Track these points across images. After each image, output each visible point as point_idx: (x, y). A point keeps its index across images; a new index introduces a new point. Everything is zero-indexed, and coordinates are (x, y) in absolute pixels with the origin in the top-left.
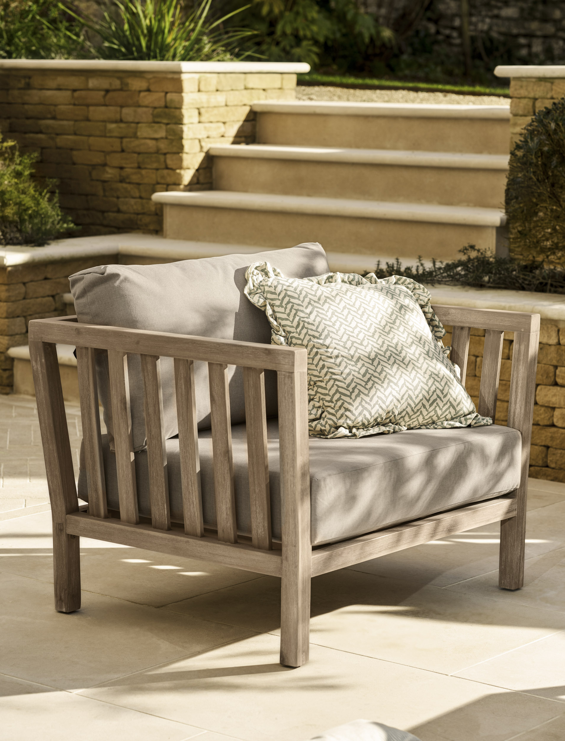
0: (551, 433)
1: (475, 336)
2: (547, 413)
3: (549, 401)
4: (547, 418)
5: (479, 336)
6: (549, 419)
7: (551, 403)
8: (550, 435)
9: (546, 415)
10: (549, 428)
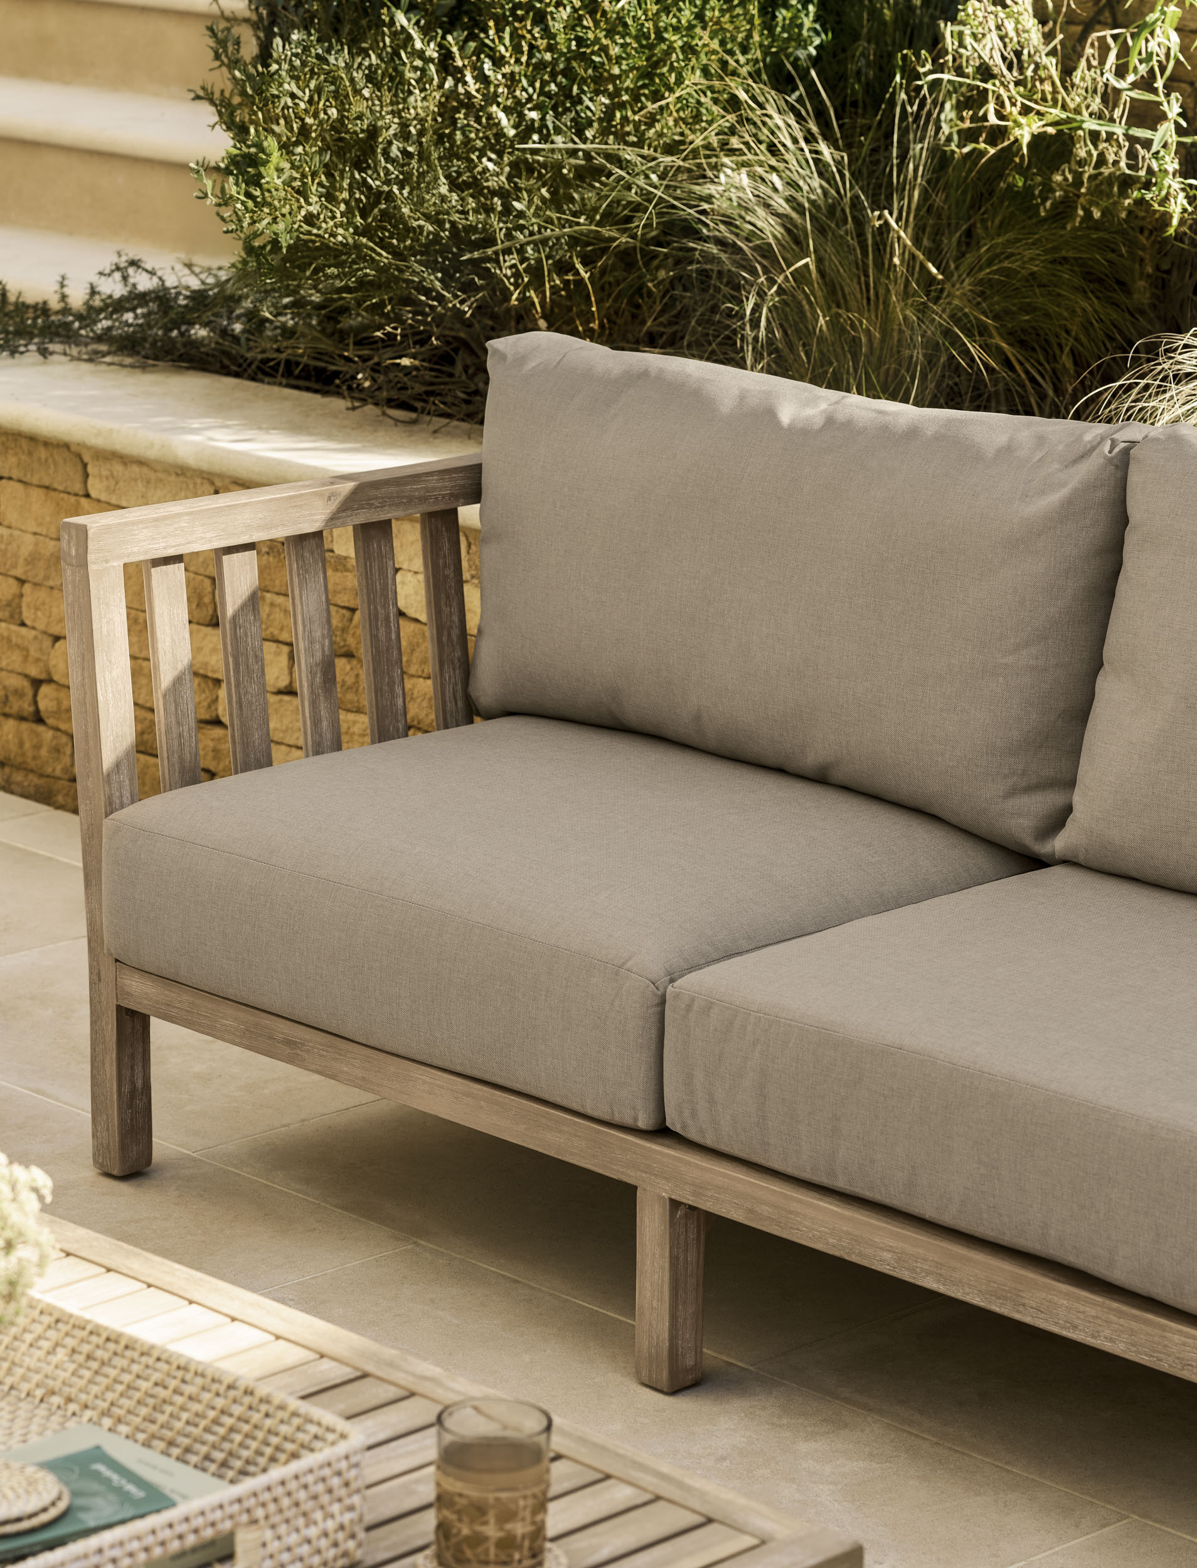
0: (213, 740)
1: (69, 493)
2: (204, 691)
3: (206, 664)
4: (205, 704)
5: (76, 495)
6: (209, 707)
7: (210, 668)
8: (211, 744)
9: (203, 696)
10: (209, 727)
